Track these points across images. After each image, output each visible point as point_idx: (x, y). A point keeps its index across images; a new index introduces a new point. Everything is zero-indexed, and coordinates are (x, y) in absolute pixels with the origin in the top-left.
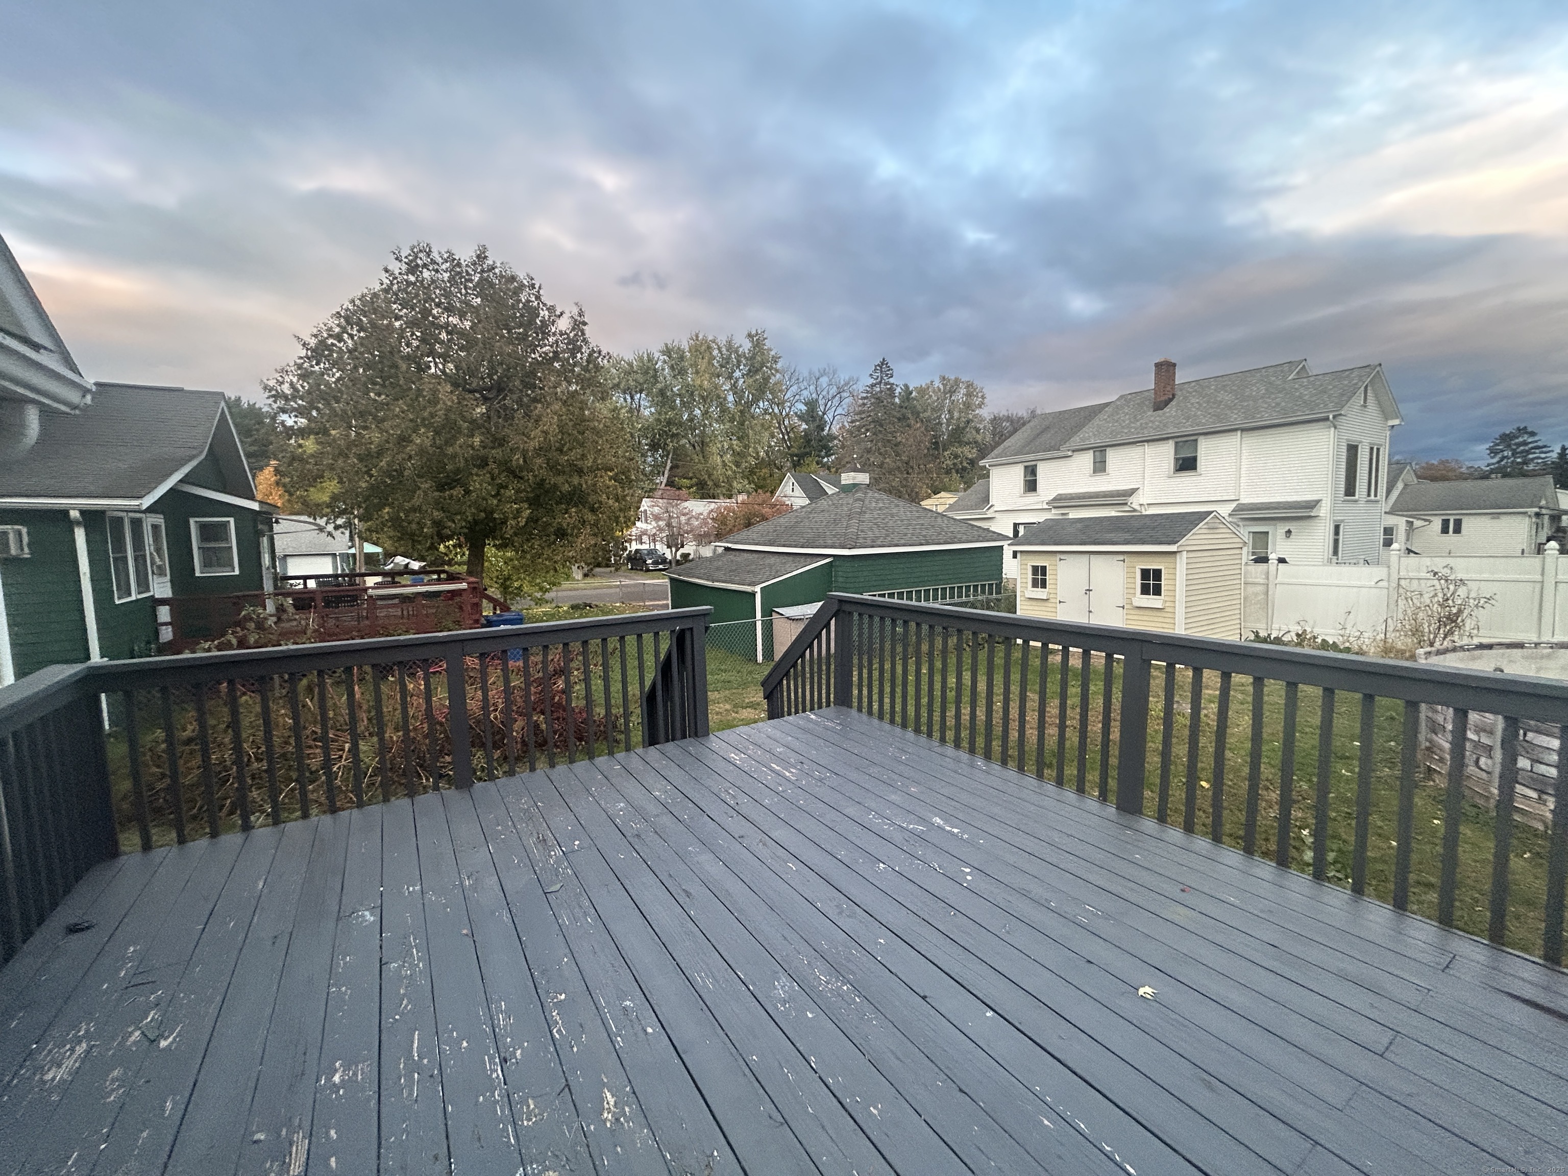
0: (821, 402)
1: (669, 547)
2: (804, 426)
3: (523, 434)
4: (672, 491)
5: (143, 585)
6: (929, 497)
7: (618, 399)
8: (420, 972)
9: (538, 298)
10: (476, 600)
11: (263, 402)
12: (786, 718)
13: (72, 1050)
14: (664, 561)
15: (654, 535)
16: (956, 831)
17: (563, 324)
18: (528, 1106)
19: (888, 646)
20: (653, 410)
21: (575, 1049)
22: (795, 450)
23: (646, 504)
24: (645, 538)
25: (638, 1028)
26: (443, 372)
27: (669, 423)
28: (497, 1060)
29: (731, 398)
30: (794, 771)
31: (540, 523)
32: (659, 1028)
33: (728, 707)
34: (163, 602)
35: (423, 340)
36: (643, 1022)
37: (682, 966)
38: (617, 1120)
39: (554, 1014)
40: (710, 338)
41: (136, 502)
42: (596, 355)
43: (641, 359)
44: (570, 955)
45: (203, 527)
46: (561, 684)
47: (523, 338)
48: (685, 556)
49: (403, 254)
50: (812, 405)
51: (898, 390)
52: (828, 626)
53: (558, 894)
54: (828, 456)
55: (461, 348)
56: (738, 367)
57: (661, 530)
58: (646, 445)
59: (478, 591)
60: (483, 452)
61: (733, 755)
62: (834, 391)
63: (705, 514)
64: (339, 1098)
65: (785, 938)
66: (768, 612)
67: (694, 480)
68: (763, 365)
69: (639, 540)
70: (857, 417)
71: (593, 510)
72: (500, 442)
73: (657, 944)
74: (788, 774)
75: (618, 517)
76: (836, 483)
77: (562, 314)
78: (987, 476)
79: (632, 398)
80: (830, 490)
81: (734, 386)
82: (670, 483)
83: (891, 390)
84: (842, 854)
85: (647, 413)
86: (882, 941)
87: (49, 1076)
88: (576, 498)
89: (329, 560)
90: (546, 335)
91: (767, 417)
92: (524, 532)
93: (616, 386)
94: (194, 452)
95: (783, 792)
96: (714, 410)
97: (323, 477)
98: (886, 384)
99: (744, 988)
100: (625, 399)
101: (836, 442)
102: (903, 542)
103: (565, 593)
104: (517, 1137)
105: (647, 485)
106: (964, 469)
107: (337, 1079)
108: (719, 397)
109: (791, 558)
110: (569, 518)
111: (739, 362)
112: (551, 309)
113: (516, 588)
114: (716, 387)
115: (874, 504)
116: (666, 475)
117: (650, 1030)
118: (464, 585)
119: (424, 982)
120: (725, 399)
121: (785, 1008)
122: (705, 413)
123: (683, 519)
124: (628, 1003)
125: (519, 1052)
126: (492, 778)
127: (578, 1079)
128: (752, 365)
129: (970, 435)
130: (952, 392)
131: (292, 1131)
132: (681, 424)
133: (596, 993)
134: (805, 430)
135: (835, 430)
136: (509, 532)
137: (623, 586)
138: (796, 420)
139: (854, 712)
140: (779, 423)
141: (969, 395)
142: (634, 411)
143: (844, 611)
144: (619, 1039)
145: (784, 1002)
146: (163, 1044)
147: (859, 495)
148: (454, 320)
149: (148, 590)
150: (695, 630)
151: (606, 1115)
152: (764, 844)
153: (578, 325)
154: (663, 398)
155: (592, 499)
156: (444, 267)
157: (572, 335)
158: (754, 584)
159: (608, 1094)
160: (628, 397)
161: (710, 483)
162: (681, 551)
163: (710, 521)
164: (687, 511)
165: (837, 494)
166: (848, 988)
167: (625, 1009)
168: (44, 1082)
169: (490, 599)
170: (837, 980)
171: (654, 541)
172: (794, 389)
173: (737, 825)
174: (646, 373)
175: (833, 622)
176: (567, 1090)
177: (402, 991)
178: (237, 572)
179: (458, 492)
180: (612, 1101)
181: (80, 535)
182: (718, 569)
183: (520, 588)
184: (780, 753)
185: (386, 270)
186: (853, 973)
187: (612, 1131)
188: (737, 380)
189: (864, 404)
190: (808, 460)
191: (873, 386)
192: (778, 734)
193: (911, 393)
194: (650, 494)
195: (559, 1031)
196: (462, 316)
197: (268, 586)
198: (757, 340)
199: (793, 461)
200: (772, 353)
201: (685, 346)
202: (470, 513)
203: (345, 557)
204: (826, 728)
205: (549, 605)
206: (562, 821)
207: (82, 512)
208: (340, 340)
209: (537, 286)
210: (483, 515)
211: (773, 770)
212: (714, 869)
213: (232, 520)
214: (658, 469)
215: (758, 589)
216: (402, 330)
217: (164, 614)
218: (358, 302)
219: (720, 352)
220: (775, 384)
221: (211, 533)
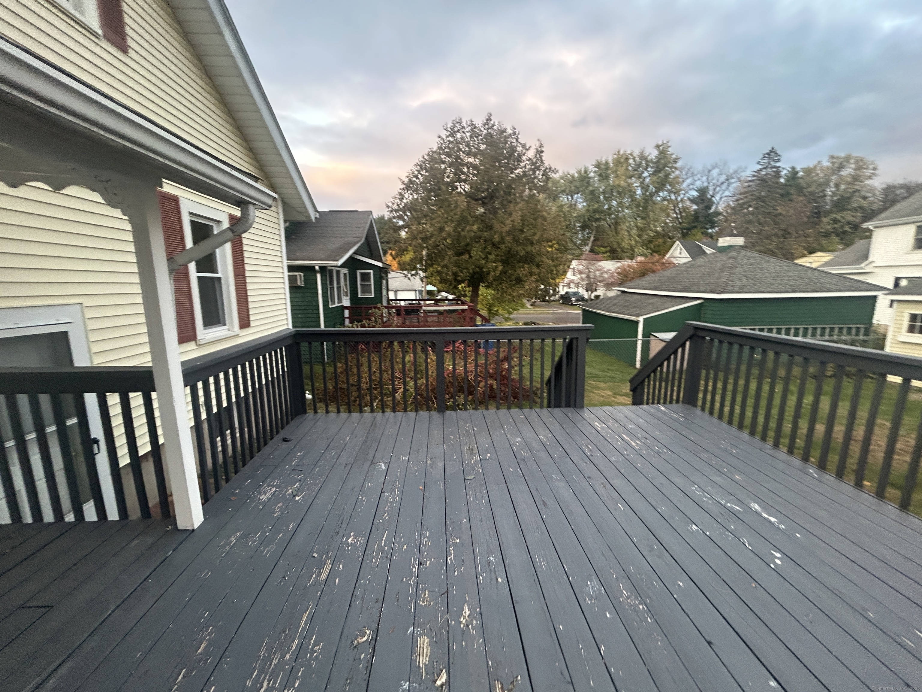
0: (711, 188)
1: (587, 291)
2: (695, 207)
3: (502, 223)
4: (593, 256)
5: (340, 300)
6: (803, 256)
7: (564, 199)
8: (396, 501)
9: (517, 140)
10: (471, 316)
11: (387, 215)
12: (645, 407)
13: (271, 490)
14: (583, 299)
15: (578, 283)
16: (773, 519)
17: (531, 154)
18: (425, 595)
19: (743, 368)
20: (585, 204)
21: (456, 573)
22: (685, 225)
23: (574, 264)
24: (572, 285)
25: (493, 577)
26: (464, 190)
27: (595, 211)
28: (417, 562)
29: (639, 192)
30: (638, 442)
31: (508, 274)
32: (505, 581)
33: (610, 393)
34: (346, 308)
35: (455, 174)
36: (497, 573)
37: (530, 548)
38: (468, 626)
39: (451, 549)
40: (629, 152)
41: (336, 263)
42: (547, 171)
43: (579, 172)
44: (468, 518)
45: (362, 275)
46: (506, 366)
47: (506, 166)
48: (597, 297)
49: (449, 126)
50: (703, 191)
51: (784, 172)
52: (683, 346)
53: (471, 482)
54: (712, 227)
55: (474, 175)
56: (646, 169)
57: (582, 280)
58: (579, 227)
59: (474, 311)
60: (479, 234)
61: (597, 424)
62: (723, 178)
63: (613, 270)
64: (348, 550)
65: (603, 555)
66: (647, 334)
67: (609, 248)
68: (665, 166)
69: (568, 285)
70: (741, 197)
71: (538, 266)
72: (490, 227)
73: (518, 528)
74: (633, 444)
75: (552, 271)
76: (713, 246)
77: (530, 148)
78: (870, 237)
79: (572, 198)
80: (709, 251)
81: (642, 183)
82: (592, 251)
83: (778, 174)
84: (662, 509)
85: (580, 206)
86: (681, 584)
87: (261, 498)
88: (529, 259)
89: (413, 292)
90: (519, 161)
91: (666, 203)
92: (499, 279)
93: (563, 192)
94: (359, 239)
95: (627, 455)
96: (626, 201)
97: (407, 250)
98: (772, 168)
99: (565, 577)
100: (568, 198)
101: (721, 217)
102: (770, 290)
103: (520, 316)
104: (415, 609)
105: (577, 252)
106: (845, 232)
107: (350, 541)
108: (630, 191)
109: (669, 299)
110: (523, 271)
111: (647, 166)
112: (524, 146)
113: (496, 311)
114: (630, 185)
115: (745, 261)
116: (590, 245)
117: (500, 580)
118: (466, 307)
119: (396, 507)
120: (635, 193)
121: (591, 602)
122: (620, 204)
123: (598, 273)
124: (492, 558)
125: (428, 562)
126: (466, 409)
127: (454, 590)
128: (657, 167)
129: (856, 202)
130: (841, 167)
131: (328, 558)
132: (602, 212)
133: (476, 545)
134: (695, 210)
135: (721, 208)
136: (491, 278)
137: (555, 313)
138: (688, 203)
139: (698, 411)
140: (674, 207)
141: (859, 168)
142: (572, 206)
143: (698, 336)
144: (481, 577)
145: (591, 599)
146: (297, 498)
147: (734, 254)
148: (471, 160)
149: (341, 303)
150: (579, 339)
151: (462, 619)
152: (605, 487)
153: (540, 152)
154: (593, 197)
155: (537, 259)
156: (467, 130)
157: (534, 160)
158: (638, 315)
159: (467, 608)
160: (570, 197)
161: (619, 250)
162: (595, 293)
163: (616, 274)
164: (600, 268)
165: (713, 254)
166: (643, 607)
167: (489, 561)
168: (259, 499)
169: (480, 316)
170: (636, 598)
171: (578, 287)
172: (689, 181)
173: (588, 469)
174: (583, 181)
175: (688, 343)
176: (446, 594)
177: (386, 509)
178: (373, 296)
179: (466, 256)
180: (468, 613)
181: (319, 276)
182: (614, 305)
183: (497, 311)
184: (631, 429)
185: (440, 137)
186: (650, 598)
187: (463, 632)
188: (645, 178)
189: (749, 186)
190: (694, 231)
191: (761, 170)
192: (632, 416)
193: (797, 173)
194: (578, 257)
195: (451, 559)
196: (475, 156)
197: (385, 303)
198: (662, 150)
199: (683, 232)
200: (674, 156)
201: (610, 161)
202: (471, 268)
203: (421, 292)
204: (671, 418)
205: (512, 322)
206: (484, 440)
207: (320, 267)
208: (417, 178)
209: (517, 133)
210: (478, 270)
211: (623, 439)
212: (566, 493)
213: (371, 271)
214: (584, 242)
215: (641, 319)
216: (445, 168)
217: (347, 313)
218: (426, 157)
219: (635, 161)
220: (674, 178)
221: (365, 277)
